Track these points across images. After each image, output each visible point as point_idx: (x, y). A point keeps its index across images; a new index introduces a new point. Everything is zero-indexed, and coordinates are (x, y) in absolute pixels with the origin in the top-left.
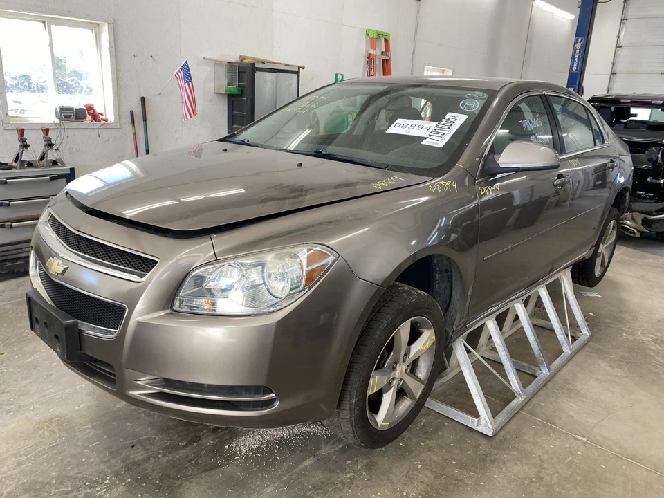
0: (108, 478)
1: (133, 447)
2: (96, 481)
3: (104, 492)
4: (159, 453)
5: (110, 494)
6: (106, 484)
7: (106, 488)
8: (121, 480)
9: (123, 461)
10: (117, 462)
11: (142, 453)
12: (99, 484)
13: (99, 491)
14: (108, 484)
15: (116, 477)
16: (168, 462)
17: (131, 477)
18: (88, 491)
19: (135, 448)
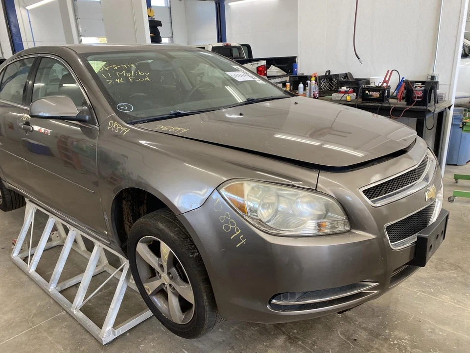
0: (392, 343)
1: (355, 340)
2: (399, 348)
3: (404, 340)
4: (355, 324)
5: (404, 336)
6: (398, 342)
7: (401, 341)
8: (390, 335)
9: (373, 341)
10: (375, 344)
11: (360, 333)
12: (400, 345)
13: (405, 343)
14: (397, 341)
15: (388, 339)
16: (361, 318)
17: (384, 331)
18: (409, 349)
19: (356, 339)
